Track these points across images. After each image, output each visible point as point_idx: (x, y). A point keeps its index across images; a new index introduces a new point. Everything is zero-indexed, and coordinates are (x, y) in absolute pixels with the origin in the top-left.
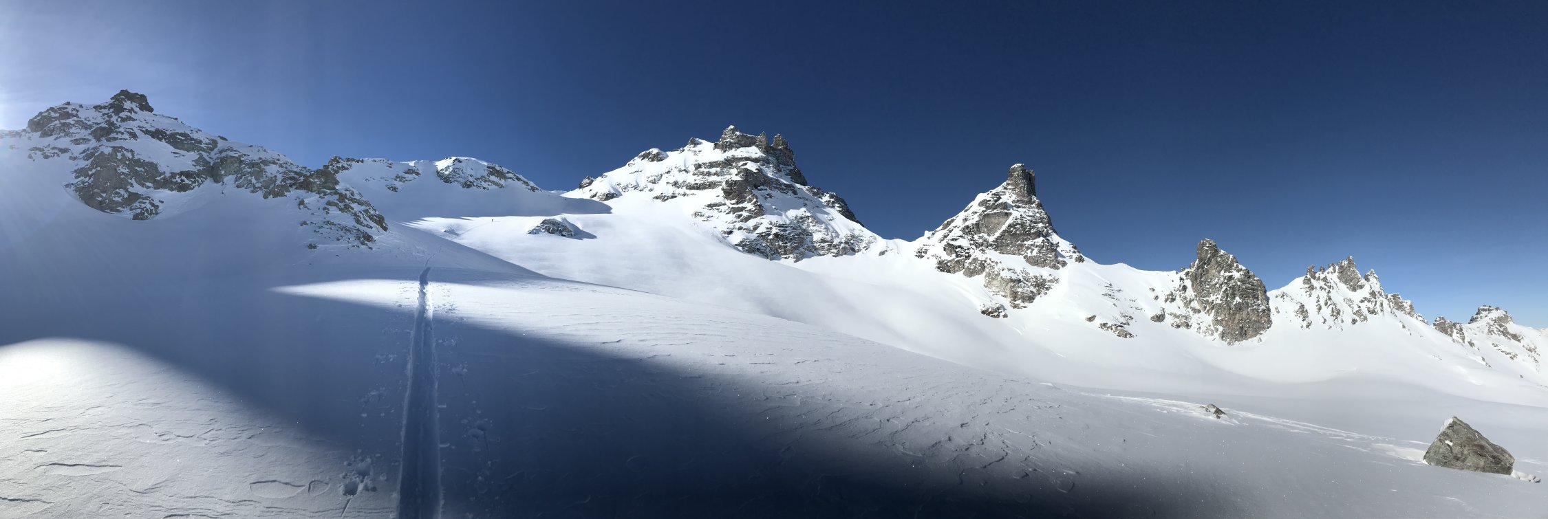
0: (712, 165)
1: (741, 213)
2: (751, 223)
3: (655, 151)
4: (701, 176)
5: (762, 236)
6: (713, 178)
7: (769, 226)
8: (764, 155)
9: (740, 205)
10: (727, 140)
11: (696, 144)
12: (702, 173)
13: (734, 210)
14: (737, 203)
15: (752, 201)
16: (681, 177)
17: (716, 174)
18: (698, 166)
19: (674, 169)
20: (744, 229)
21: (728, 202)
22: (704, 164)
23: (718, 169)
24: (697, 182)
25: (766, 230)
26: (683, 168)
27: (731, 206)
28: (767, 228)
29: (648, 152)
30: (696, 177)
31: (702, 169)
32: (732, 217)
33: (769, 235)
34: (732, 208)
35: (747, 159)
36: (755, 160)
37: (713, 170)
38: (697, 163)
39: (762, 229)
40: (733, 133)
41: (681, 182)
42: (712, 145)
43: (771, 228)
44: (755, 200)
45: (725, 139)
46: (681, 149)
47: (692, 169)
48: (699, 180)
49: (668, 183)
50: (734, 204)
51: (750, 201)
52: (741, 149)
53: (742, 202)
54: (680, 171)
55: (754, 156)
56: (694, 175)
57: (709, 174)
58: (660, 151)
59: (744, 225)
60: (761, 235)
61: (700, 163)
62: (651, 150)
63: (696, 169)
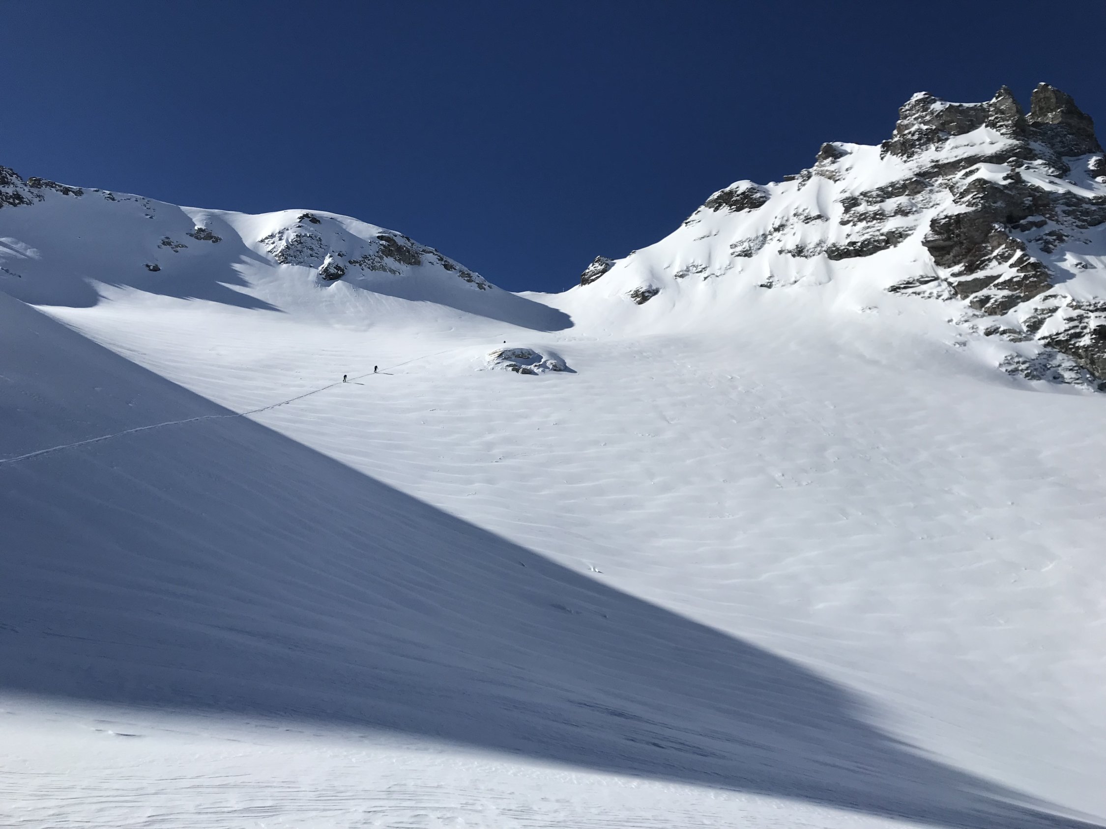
0: (886, 193)
1: (985, 292)
2: (1021, 313)
3: (743, 186)
4: (863, 224)
5: (1059, 343)
6: (892, 224)
7: (1075, 313)
8: (1016, 142)
9: (980, 274)
10: (913, 129)
11: (837, 155)
12: (862, 217)
13: (963, 290)
14: (970, 269)
15: (1010, 257)
16: (812, 234)
17: (901, 212)
18: (850, 203)
19: (793, 220)
20: (1004, 332)
21: (944, 273)
22: (864, 194)
23: (903, 200)
24: (853, 239)
25: (1067, 326)
26: (815, 213)
27: (955, 281)
28: (1071, 319)
29: (727, 189)
30: (848, 228)
31: (862, 208)
32: (961, 305)
33: (1079, 335)
34: (960, 284)
35: (972, 160)
36: (997, 159)
37: (891, 204)
38: (847, 195)
39: (1054, 326)
40: (925, 109)
41: (812, 246)
42: (878, 148)
43: (1081, 318)
44: (1018, 253)
45: (907, 127)
46: (804, 172)
47: (837, 212)
48: (858, 233)
49: (780, 252)
50: (960, 274)
51: (1003, 258)
52: (952, 142)
53: (981, 266)
54: (808, 220)
55: (990, 151)
56: (843, 223)
57: (880, 216)
58: (756, 185)
59: (1001, 322)
60: (1053, 342)
61: (857, 194)
62: (733, 186)
63: (847, 210)
